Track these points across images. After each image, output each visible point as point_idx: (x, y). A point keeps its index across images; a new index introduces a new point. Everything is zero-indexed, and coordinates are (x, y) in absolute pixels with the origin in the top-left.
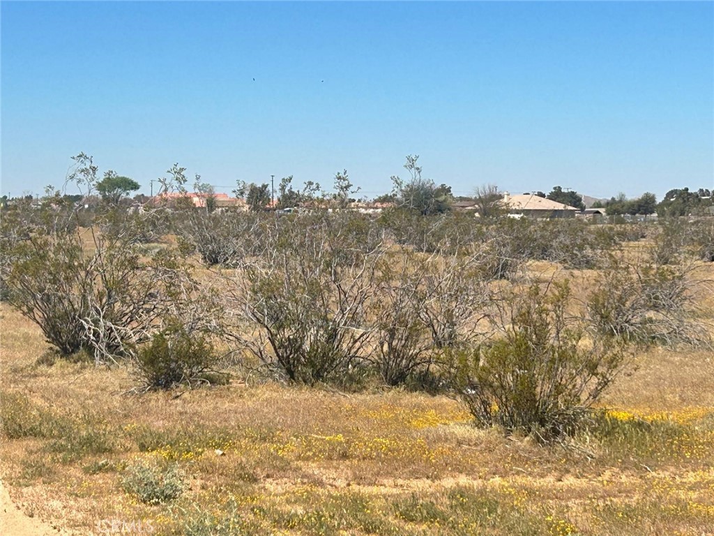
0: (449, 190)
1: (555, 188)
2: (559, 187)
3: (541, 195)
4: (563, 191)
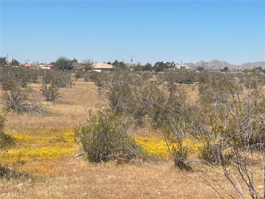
0: (77, 61)
1: (115, 61)
2: (117, 60)
3: (109, 63)
4: (118, 62)
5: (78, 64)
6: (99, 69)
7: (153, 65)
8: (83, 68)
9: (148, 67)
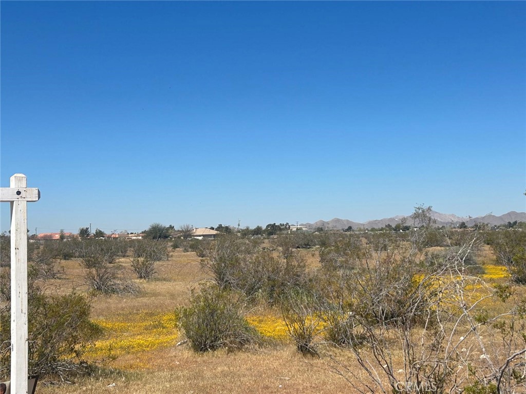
0: (173, 227)
2: (221, 224)
3: (212, 228)
5: (175, 231)
6: (200, 236)
7: (264, 227)
8: (181, 236)
9: (258, 231)
